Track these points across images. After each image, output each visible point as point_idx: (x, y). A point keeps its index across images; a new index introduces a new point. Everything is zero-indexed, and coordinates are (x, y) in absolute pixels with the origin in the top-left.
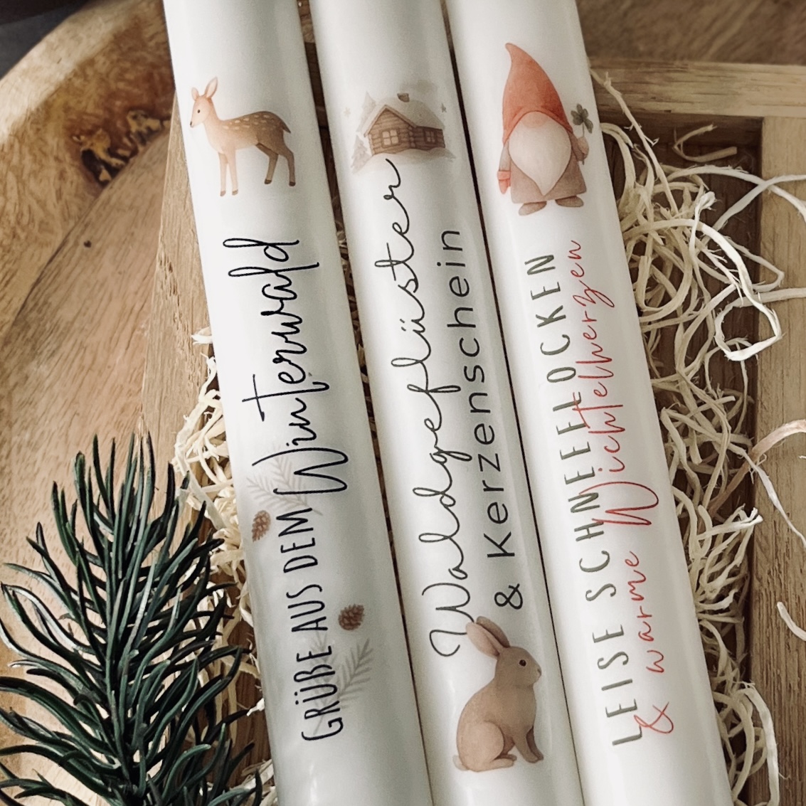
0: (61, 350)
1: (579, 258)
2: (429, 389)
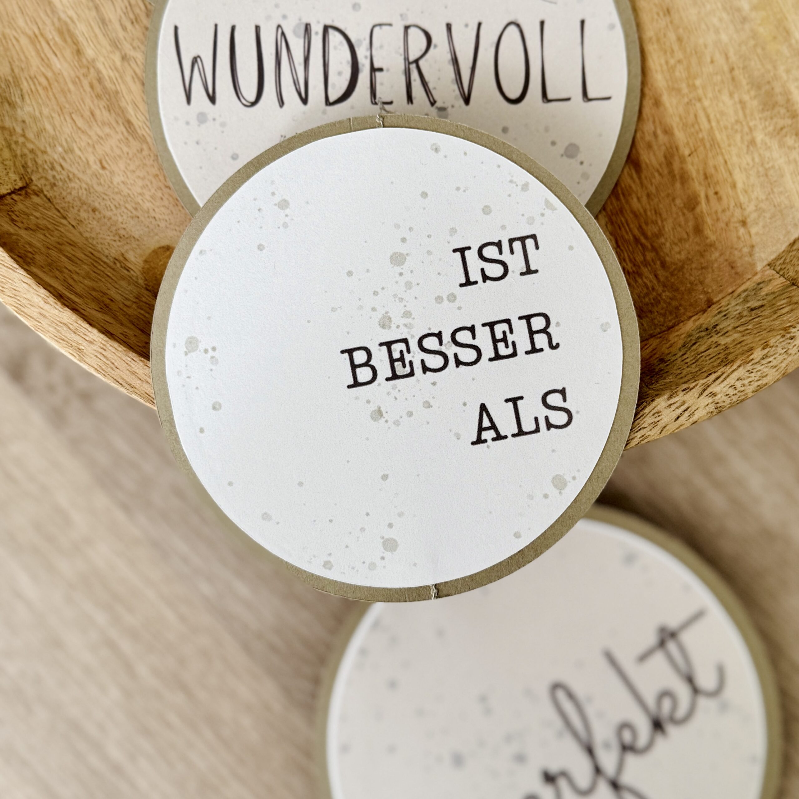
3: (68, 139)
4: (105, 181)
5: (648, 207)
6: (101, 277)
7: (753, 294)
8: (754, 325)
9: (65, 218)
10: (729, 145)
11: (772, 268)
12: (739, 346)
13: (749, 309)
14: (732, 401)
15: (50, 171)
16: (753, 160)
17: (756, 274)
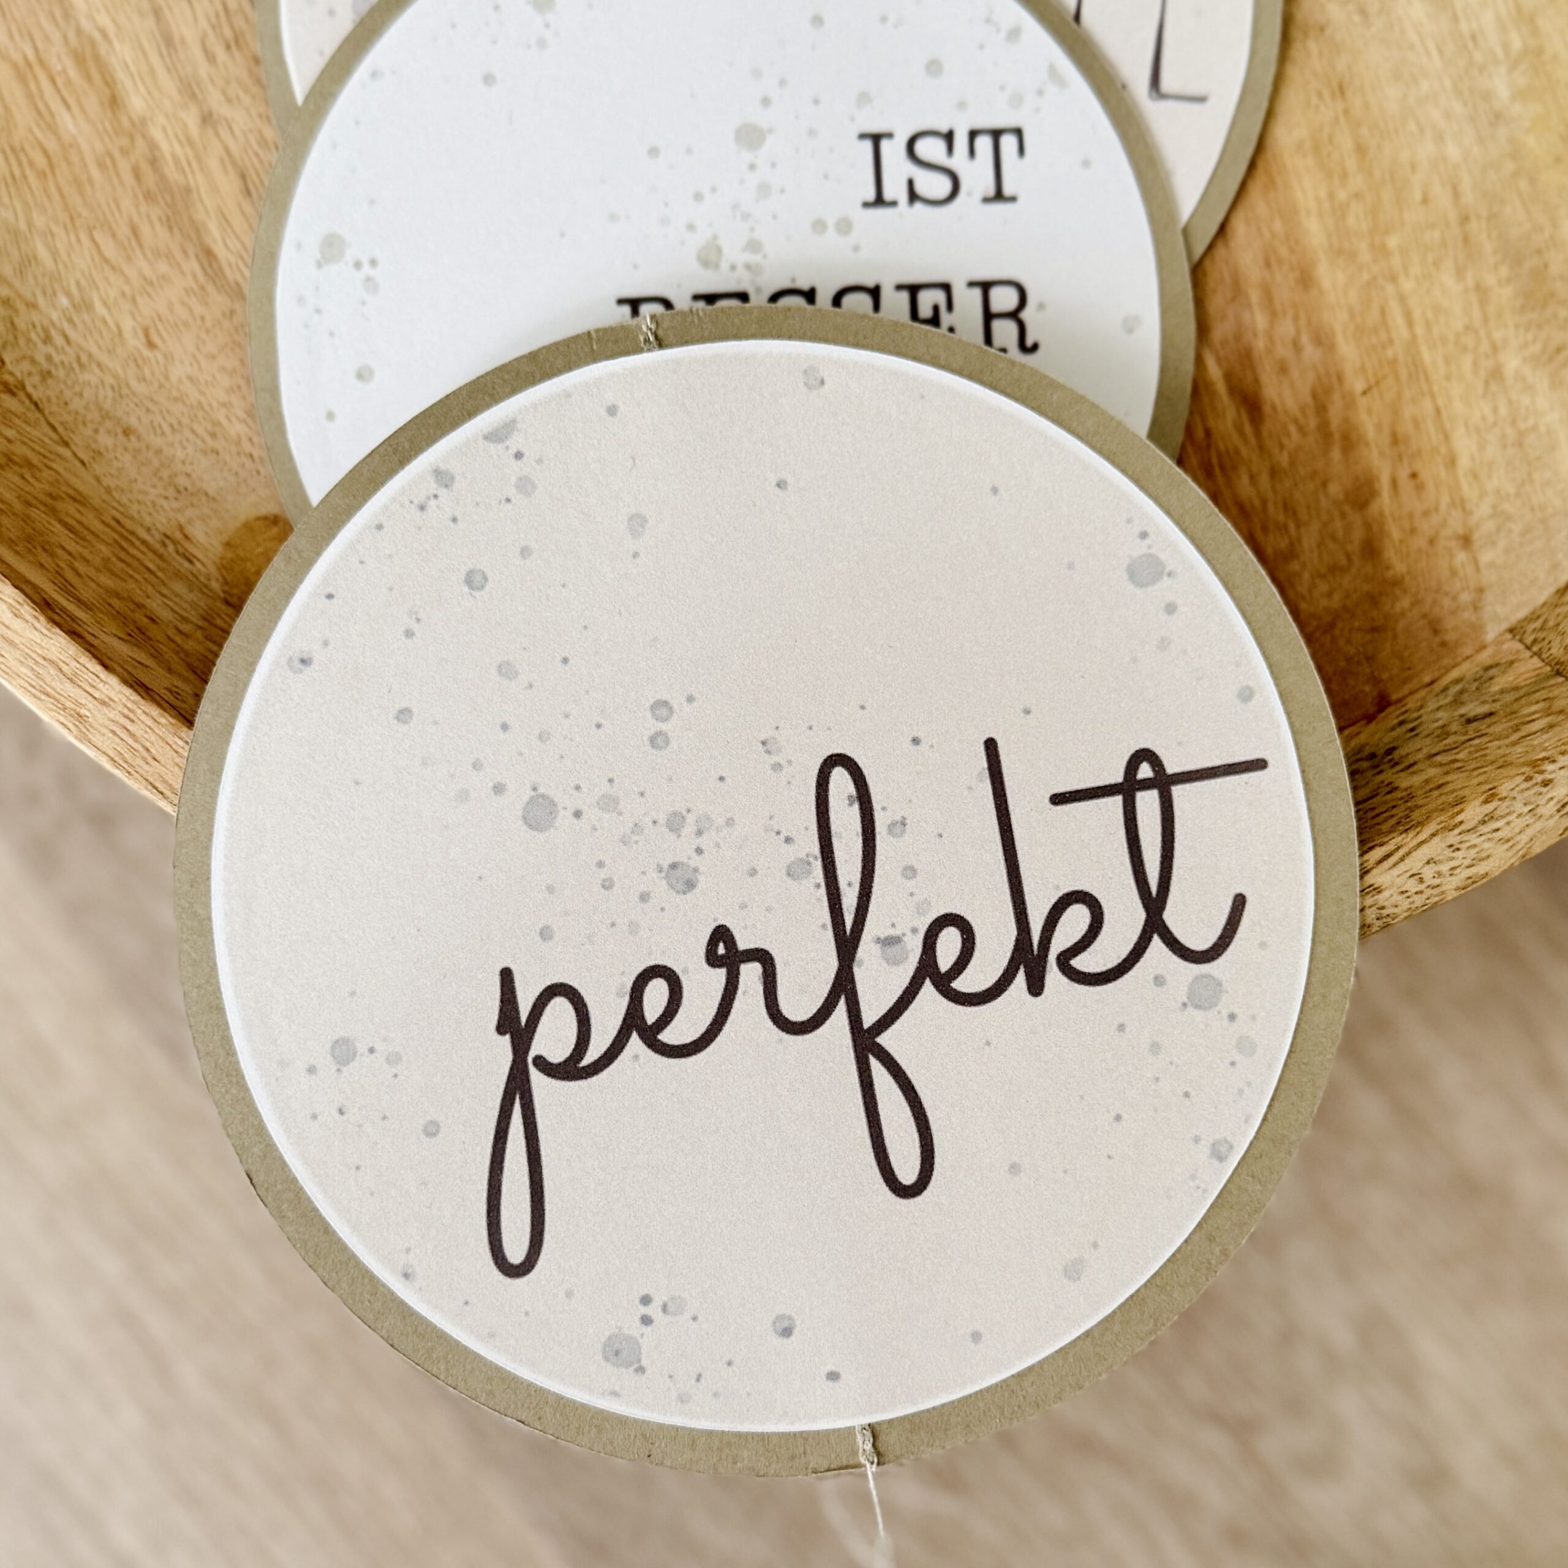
3: (83, 282)
4: (153, 374)
5: (1270, 494)
6: (134, 570)
7: (1474, 688)
8: (1470, 753)
9: (66, 444)
10: (1448, 377)
11: (1518, 637)
12: (1436, 793)
13: (1463, 719)
14: (1413, 906)
15: (40, 345)
16: (1495, 410)
17: (1483, 647)
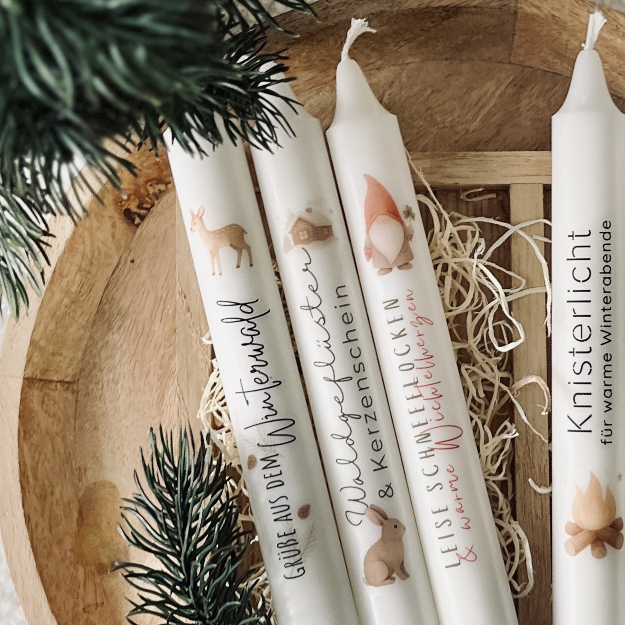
0: (124, 325)
1: (412, 299)
2: (336, 379)
